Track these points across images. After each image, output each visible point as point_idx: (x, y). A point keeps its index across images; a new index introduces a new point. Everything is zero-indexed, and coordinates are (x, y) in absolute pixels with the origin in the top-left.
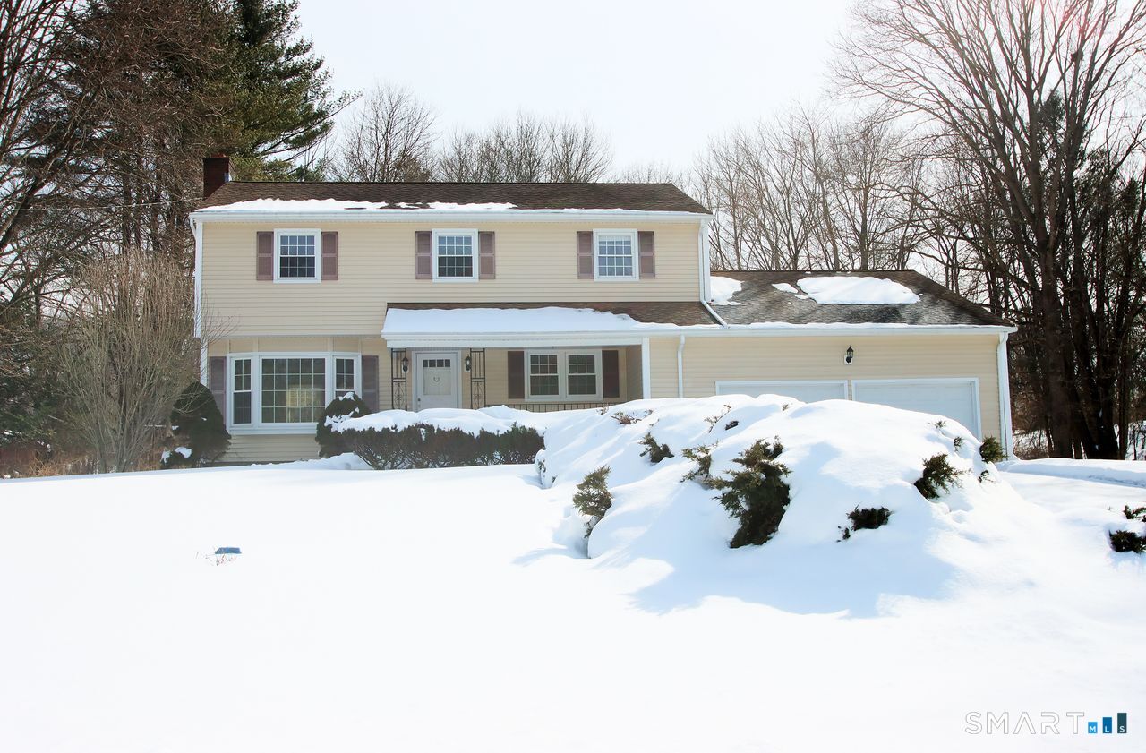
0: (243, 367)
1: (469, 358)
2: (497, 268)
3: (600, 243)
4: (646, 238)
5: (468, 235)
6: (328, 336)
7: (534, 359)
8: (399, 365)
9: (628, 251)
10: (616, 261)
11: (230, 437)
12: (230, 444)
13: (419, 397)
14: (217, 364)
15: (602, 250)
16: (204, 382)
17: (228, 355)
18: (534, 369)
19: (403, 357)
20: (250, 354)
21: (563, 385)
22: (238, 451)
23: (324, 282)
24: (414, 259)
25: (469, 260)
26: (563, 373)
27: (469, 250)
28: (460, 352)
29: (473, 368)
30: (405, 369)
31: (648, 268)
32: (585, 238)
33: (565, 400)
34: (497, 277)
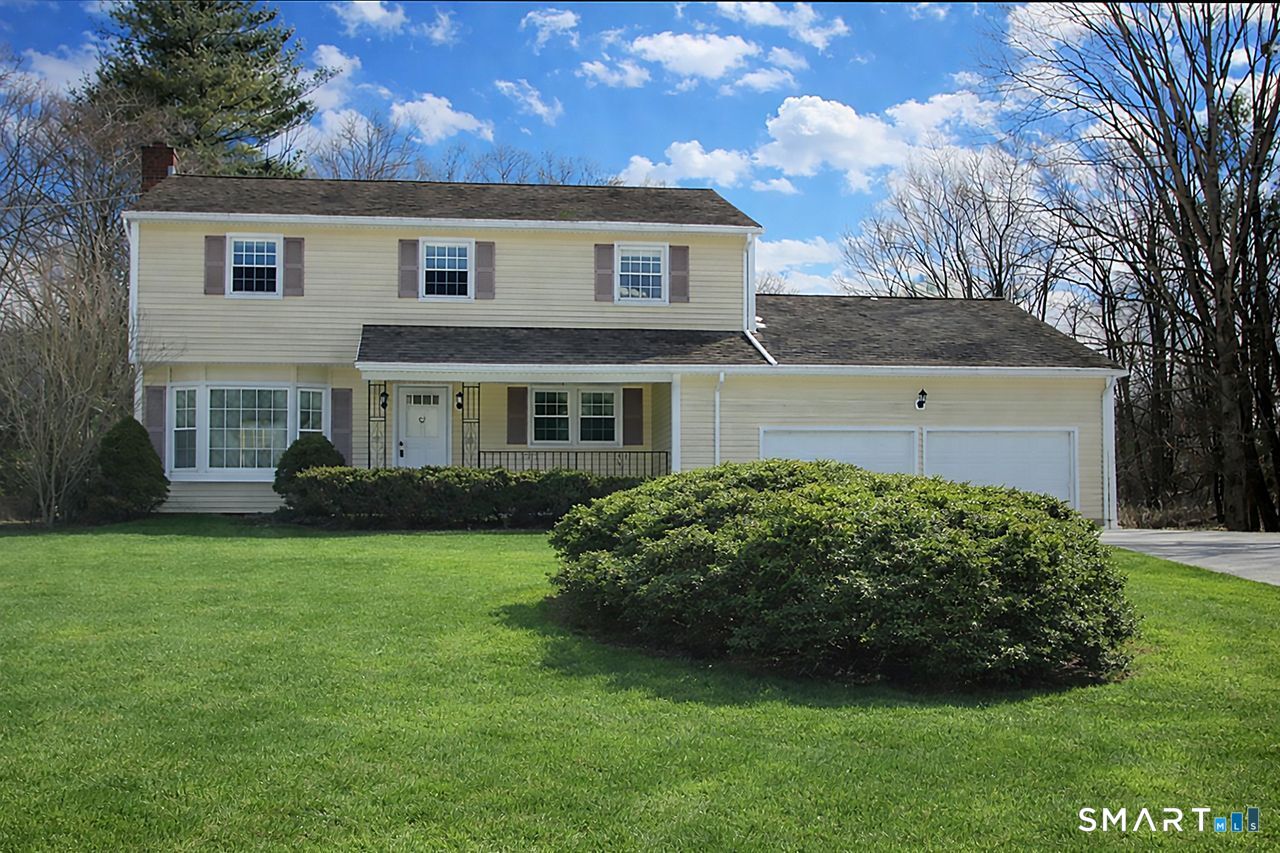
0: (188, 399)
1: (460, 395)
2: (496, 285)
3: (623, 259)
4: (680, 254)
5: (462, 245)
6: (293, 364)
7: (540, 397)
8: (377, 401)
9: (657, 268)
10: (641, 281)
11: (169, 483)
12: (169, 491)
13: (401, 440)
14: (156, 395)
15: (624, 267)
16: (138, 416)
17: (169, 385)
18: (539, 410)
19: (382, 391)
20: (195, 383)
21: (574, 429)
22: (179, 499)
23: (287, 298)
24: (396, 272)
25: (463, 276)
26: (574, 413)
27: (463, 264)
28: (451, 386)
29: (465, 407)
30: (384, 405)
31: (680, 291)
32: (604, 251)
33: (576, 447)
34: (496, 296)
